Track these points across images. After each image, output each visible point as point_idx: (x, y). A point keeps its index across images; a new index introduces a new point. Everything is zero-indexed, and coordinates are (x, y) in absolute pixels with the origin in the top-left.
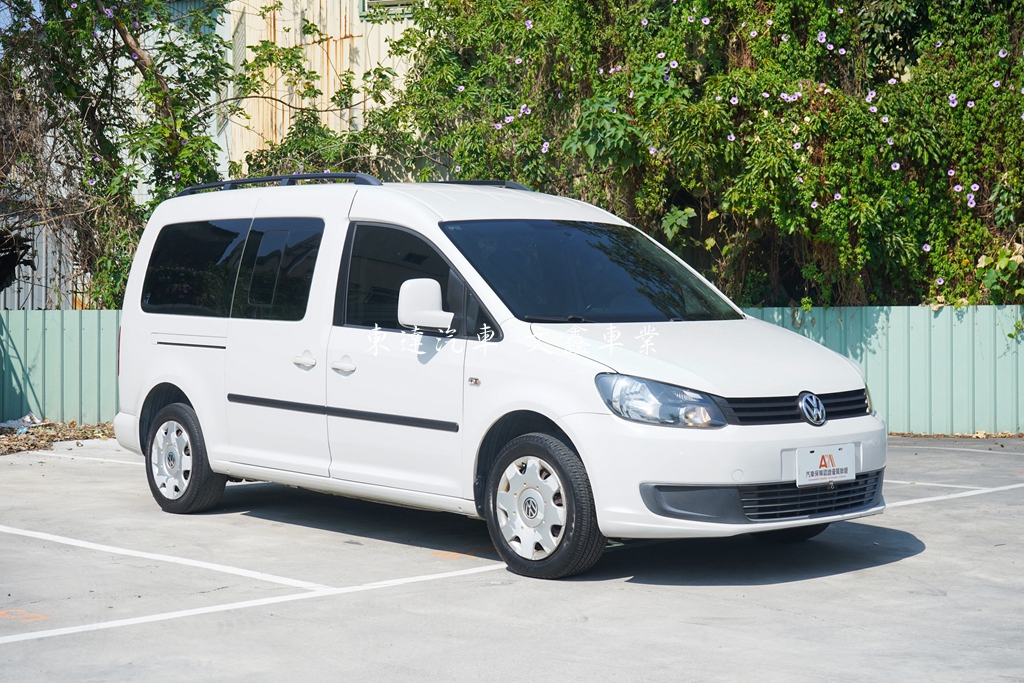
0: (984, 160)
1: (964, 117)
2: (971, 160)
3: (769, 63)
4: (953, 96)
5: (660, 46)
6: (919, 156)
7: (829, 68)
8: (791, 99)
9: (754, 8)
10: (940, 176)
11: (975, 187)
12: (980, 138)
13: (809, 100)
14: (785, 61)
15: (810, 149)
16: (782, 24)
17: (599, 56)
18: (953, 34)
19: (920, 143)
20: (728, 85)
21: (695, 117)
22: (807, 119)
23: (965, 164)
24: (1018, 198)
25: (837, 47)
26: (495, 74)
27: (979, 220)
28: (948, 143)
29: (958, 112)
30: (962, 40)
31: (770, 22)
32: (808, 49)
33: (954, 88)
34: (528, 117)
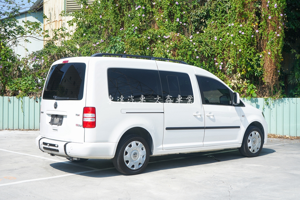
0: (224, 55)
1: (219, 43)
2: (221, 56)
3: (162, 27)
4: (216, 37)
5: (133, 22)
6: (205, 54)
7: (180, 29)
8: (167, 38)
9: (158, 11)
10: (212, 60)
11: (222, 63)
12: (223, 49)
13: (172, 38)
14: (167, 27)
15: (172, 52)
16: (166, 16)
17: (120, 25)
18: (217, 19)
19: (205, 51)
20: (147, 33)
21: (137, 42)
22: (171, 43)
23: (219, 57)
24: (233, 67)
25: (183, 23)
26: (95, 31)
27: (223, 73)
28: (215, 51)
29: (218, 42)
30: (219, 21)
31: (162, 16)
32: (174, 23)
33: (216, 35)
34: (103, 42)
